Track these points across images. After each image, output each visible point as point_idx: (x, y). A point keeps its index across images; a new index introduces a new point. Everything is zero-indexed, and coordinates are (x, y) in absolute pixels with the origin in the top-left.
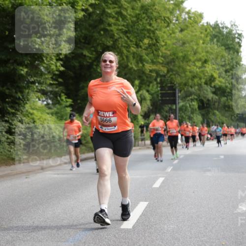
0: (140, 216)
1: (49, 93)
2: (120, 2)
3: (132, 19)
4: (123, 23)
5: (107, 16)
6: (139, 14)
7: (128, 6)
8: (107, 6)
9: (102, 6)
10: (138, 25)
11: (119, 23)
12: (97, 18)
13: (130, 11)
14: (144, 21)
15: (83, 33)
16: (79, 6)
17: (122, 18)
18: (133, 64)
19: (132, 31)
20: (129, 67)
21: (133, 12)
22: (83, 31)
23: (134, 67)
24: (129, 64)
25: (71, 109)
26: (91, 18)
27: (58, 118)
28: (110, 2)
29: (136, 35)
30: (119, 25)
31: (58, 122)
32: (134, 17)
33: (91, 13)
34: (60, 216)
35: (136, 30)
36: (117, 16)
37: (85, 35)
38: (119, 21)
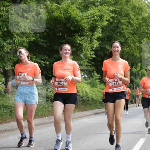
0: (142, 147)
1: (86, 71)
2: (129, 15)
3: (137, 26)
4: (131, 28)
5: (121, 24)
6: (141, 23)
7: (134, 18)
8: (121, 18)
9: (119, 18)
10: (140, 30)
11: (129, 28)
12: (115, 25)
13: (136, 21)
14: (144, 27)
15: (107, 35)
16: (105, 18)
17: (130, 25)
18: (137, 53)
19: (137, 33)
20: (135, 55)
21: (137, 22)
22: (107, 33)
23: (138, 55)
24: (135, 53)
25: (99, 81)
26: (112, 25)
27: (91, 86)
28: (123, 15)
29: (139, 35)
30: (129, 30)
31: (91, 88)
32: (138, 25)
33: (111, 22)
34: (93, 146)
35: (139, 33)
36: (127, 24)
37: (108, 36)
38: (129, 27)
